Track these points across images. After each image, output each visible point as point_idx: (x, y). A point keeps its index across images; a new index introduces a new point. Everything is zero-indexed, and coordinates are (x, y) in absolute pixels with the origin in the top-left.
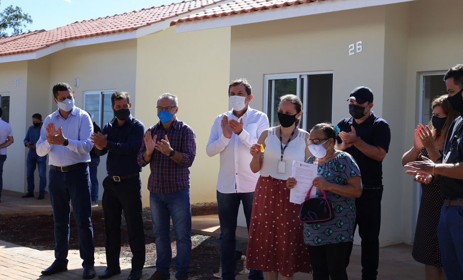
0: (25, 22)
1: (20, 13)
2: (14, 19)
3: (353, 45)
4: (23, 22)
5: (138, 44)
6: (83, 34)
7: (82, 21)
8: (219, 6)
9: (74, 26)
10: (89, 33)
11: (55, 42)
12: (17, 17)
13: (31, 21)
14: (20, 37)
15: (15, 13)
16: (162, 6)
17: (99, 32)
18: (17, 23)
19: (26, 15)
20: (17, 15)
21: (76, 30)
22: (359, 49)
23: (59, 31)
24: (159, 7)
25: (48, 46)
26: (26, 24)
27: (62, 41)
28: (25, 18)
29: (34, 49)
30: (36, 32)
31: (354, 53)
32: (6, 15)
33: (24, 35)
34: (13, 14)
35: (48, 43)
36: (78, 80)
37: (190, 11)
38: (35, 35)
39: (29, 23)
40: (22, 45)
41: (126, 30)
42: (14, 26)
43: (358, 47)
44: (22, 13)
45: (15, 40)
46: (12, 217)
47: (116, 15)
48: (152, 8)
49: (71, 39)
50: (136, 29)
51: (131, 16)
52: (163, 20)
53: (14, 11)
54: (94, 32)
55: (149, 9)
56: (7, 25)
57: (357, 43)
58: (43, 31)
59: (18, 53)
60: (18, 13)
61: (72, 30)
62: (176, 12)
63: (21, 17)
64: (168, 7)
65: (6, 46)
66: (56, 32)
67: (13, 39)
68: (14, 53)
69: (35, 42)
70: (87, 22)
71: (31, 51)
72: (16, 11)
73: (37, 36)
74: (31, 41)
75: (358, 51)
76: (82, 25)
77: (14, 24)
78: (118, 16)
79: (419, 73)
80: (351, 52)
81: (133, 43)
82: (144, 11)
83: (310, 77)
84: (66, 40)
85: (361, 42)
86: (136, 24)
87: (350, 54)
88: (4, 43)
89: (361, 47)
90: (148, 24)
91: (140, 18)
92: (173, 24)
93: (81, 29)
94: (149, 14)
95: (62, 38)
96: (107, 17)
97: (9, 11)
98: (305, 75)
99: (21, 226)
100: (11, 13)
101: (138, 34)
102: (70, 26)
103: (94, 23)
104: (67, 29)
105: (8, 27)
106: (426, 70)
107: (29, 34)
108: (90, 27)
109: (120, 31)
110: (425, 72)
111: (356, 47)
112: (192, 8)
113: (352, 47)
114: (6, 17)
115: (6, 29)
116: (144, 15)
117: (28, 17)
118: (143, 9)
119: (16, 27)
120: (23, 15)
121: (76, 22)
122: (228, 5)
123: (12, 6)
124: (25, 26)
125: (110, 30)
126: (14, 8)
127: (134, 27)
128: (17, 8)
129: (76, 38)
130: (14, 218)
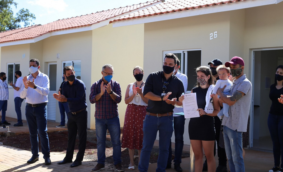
0: (31, 18)
1: (28, 13)
2: (24, 17)
3: (212, 34)
4: (30, 18)
5: (93, 34)
6: (62, 28)
7: (62, 19)
8: (138, 11)
9: (57, 23)
10: (64, 27)
11: (45, 32)
12: (26, 15)
13: (35, 18)
14: (26, 29)
15: (25, 13)
16: (108, 10)
17: (70, 26)
18: (26, 19)
19: (32, 14)
20: (27, 14)
21: (58, 25)
22: (216, 36)
23: (49, 26)
24: (106, 11)
25: (41, 35)
26: (32, 20)
27: (49, 32)
28: (32, 16)
29: (33, 37)
30: (36, 26)
31: (212, 38)
32: (20, 14)
33: (28, 28)
34: (24, 14)
35: (41, 33)
36: (59, 55)
37: (122, 14)
38: (35, 28)
39: (34, 19)
40: (27, 34)
41: (85, 26)
42: (25, 20)
43: (215, 35)
44: (29, 13)
45: (23, 30)
46: (20, 134)
47: (81, 16)
48: (103, 11)
49: (54, 31)
50: (91, 25)
51: (90, 16)
52: (107, 19)
53: (25, 12)
54: (67, 27)
55: (101, 12)
56: (20, 20)
57: (215, 33)
58: (40, 25)
59: (24, 39)
60: (27, 13)
61: (56, 24)
62: (115, 14)
63: (29, 15)
64: (111, 10)
65: (17, 34)
66: (47, 25)
67: (22, 30)
68: (22, 39)
69: (34, 32)
70: (65, 20)
71: (32, 38)
72: (26, 11)
73: (36, 28)
74: (32, 32)
75: (215, 37)
76: (62, 22)
77: (25, 19)
78: (83, 16)
79: (251, 49)
80: (211, 38)
81: (90, 33)
82: (98, 13)
83: (189, 52)
84: (52, 31)
85: (216, 32)
86: (92, 21)
87: (211, 39)
88: (17, 32)
89: (216, 35)
90: (98, 22)
91: (94, 18)
92: (111, 22)
93: (61, 24)
94: (100, 15)
95: (49, 30)
96: (77, 17)
97: (22, 12)
98: (186, 51)
99: (25, 139)
100: (23, 13)
101: (92, 28)
102: (55, 22)
103: (69, 20)
104: (53, 24)
105: (21, 21)
106: (254, 48)
107: (32, 27)
108: (66, 23)
109: (82, 26)
110: (254, 49)
111: (213, 35)
112: (124, 12)
113: (211, 35)
114: (20, 16)
115: (20, 22)
116: (97, 16)
117: (33, 16)
118: (97, 12)
119: (26, 21)
120: (30, 14)
121: (59, 20)
122: (143, 10)
123: (23, 9)
124: (31, 21)
125: (76, 25)
126: (25, 10)
127: (90, 23)
128: (27, 10)
129: (57, 30)
130: (21, 135)
